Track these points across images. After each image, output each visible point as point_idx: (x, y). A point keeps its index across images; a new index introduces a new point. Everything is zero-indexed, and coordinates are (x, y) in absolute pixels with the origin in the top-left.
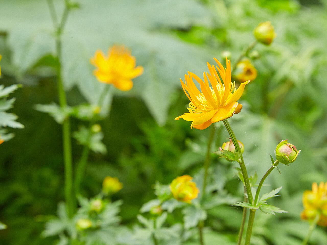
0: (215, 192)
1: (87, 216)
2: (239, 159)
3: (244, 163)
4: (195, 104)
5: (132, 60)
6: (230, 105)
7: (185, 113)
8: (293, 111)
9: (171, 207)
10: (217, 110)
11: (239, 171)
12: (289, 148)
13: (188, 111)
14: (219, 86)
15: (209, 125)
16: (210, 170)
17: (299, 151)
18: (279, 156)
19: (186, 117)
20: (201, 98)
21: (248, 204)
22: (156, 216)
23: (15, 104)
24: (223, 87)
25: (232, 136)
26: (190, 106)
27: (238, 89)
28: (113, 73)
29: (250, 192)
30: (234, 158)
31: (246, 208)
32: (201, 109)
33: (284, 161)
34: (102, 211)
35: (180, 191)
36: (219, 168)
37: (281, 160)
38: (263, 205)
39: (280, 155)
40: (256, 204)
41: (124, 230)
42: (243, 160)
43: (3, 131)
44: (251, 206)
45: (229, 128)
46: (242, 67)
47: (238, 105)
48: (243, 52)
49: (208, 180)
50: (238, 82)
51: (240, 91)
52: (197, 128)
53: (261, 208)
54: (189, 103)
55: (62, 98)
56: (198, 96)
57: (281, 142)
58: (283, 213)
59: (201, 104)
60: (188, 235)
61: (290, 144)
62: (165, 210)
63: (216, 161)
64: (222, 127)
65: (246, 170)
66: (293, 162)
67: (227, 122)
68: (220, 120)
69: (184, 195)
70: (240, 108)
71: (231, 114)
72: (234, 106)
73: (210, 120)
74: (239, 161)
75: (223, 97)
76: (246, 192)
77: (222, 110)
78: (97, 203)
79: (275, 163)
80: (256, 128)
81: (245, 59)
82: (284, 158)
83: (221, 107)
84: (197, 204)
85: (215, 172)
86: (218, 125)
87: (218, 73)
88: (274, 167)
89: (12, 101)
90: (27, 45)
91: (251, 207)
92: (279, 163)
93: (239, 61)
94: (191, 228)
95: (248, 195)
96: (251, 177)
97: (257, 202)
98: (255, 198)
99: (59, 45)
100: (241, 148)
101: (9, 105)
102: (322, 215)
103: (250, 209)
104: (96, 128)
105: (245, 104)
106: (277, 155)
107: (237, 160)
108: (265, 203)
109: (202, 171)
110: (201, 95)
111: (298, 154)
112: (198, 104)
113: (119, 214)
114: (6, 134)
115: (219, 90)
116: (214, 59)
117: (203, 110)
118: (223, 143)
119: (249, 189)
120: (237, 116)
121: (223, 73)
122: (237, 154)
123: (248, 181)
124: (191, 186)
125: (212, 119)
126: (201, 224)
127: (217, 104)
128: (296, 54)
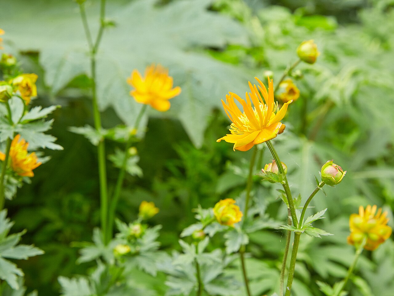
0: (257, 216)
1: (125, 242)
2: (283, 181)
3: (288, 185)
4: (237, 126)
5: (170, 80)
6: (273, 125)
7: (227, 135)
8: (331, 133)
9: (212, 232)
10: (261, 131)
11: (282, 193)
12: (335, 169)
13: (230, 133)
14: (261, 105)
15: (251, 147)
16: (252, 193)
17: (345, 172)
18: (325, 178)
19: (228, 139)
20: (244, 119)
21: (293, 227)
22: (198, 240)
23: (53, 125)
24: (265, 107)
25: (276, 157)
26: (231, 127)
27: (282, 108)
28: (150, 93)
29: (295, 214)
30: (278, 180)
31: (290, 231)
32: (244, 130)
33: (329, 182)
34: (141, 236)
35: (223, 214)
36: (261, 191)
37: (327, 181)
38: (309, 228)
39: (325, 176)
40: (300, 227)
41: (164, 255)
42: (286, 182)
43: (40, 154)
44: (296, 229)
45: (272, 149)
46: (284, 86)
47: (282, 125)
48: (286, 71)
49: (250, 203)
50: (281, 102)
51: (283, 111)
52: (239, 150)
53: (307, 231)
54: (231, 124)
55: (97, 120)
56: (240, 117)
57: (326, 163)
58: (328, 235)
59: (244, 125)
60: (228, 260)
61: (336, 165)
62: (207, 235)
63: (258, 183)
64: (264, 148)
65: (290, 192)
66: (339, 184)
67: (270, 143)
68: (264, 141)
69: (228, 218)
70: (283, 128)
71: (275, 134)
72: (278, 127)
73: (253, 141)
74: (283, 182)
75: (266, 118)
76: (290, 215)
77: (265, 131)
78: (136, 228)
79: (320, 184)
80: (296, 150)
81: (288, 79)
82: (329, 180)
83: (264, 128)
84: (239, 229)
85: (256, 195)
86: (260, 147)
87: (260, 93)
88: (319, 189)
89: (51, 121)
90: (60, 65)
91: (296, 231)
92: (324, 184)
93: (282, 81)
94: (233, 253)
95: (292, 217)
96: (295, 199)
97: (302, 225)
98: (300, 221)
99: (93, 64)
100: (285, 169)
101: (48, 126)
102: (369, 239)
103: (295, 232)
104: (133, 151)
105: (287, 125)
106: (322, 177)
107: (281, 182)
108: (311, 225)
109: (244, 194)
110: (243, 116)
111: (344, 175)
112: (240, 126)
113: (157, 240)
114: (42, 157)
115: (261, 111)
116: (256, 78)
117: (246, 131)
118: (266, 164)
119: (294, 212)
120: (280, 137)
121: (265, 92)
122: (281, 176)
123: (293, 203)
124: (234, 209)
125: (255, 141)
126: (243, 249)
127: (260, 125)
128: (336, 73)
